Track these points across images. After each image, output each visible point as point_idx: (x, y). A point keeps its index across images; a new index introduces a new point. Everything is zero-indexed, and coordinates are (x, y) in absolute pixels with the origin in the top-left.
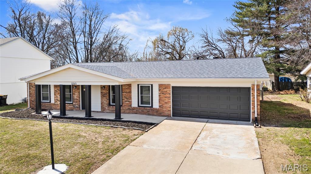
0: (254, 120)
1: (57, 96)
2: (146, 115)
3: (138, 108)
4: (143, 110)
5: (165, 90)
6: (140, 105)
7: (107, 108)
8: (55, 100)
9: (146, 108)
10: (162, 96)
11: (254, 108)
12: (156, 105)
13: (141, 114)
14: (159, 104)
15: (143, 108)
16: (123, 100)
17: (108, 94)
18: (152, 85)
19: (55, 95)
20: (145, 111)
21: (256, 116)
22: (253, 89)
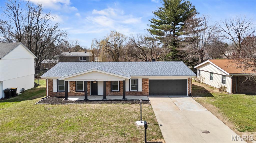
0: (189, 95)
1: (72, 87)
2: (135, 95)
3: (130, 92)
4: (133, 93)
5: (146, 82)
6: (130, 90)
7: (109, 93)
8: (70, 90)
9: (135, 92)
10: (144, 85)
11: (189, 89)
12: (140, 90)
13: (132, 95)
14: (142, 89)
15: (133, 92)
16: (120, 88)
17: (110, 85)
18: (138, 79)
19: (70, 86)
20: (134, 93)
21: (190, 93)
22: (189, 80)
